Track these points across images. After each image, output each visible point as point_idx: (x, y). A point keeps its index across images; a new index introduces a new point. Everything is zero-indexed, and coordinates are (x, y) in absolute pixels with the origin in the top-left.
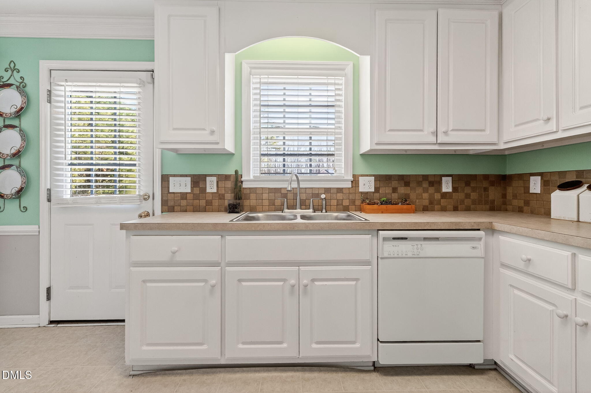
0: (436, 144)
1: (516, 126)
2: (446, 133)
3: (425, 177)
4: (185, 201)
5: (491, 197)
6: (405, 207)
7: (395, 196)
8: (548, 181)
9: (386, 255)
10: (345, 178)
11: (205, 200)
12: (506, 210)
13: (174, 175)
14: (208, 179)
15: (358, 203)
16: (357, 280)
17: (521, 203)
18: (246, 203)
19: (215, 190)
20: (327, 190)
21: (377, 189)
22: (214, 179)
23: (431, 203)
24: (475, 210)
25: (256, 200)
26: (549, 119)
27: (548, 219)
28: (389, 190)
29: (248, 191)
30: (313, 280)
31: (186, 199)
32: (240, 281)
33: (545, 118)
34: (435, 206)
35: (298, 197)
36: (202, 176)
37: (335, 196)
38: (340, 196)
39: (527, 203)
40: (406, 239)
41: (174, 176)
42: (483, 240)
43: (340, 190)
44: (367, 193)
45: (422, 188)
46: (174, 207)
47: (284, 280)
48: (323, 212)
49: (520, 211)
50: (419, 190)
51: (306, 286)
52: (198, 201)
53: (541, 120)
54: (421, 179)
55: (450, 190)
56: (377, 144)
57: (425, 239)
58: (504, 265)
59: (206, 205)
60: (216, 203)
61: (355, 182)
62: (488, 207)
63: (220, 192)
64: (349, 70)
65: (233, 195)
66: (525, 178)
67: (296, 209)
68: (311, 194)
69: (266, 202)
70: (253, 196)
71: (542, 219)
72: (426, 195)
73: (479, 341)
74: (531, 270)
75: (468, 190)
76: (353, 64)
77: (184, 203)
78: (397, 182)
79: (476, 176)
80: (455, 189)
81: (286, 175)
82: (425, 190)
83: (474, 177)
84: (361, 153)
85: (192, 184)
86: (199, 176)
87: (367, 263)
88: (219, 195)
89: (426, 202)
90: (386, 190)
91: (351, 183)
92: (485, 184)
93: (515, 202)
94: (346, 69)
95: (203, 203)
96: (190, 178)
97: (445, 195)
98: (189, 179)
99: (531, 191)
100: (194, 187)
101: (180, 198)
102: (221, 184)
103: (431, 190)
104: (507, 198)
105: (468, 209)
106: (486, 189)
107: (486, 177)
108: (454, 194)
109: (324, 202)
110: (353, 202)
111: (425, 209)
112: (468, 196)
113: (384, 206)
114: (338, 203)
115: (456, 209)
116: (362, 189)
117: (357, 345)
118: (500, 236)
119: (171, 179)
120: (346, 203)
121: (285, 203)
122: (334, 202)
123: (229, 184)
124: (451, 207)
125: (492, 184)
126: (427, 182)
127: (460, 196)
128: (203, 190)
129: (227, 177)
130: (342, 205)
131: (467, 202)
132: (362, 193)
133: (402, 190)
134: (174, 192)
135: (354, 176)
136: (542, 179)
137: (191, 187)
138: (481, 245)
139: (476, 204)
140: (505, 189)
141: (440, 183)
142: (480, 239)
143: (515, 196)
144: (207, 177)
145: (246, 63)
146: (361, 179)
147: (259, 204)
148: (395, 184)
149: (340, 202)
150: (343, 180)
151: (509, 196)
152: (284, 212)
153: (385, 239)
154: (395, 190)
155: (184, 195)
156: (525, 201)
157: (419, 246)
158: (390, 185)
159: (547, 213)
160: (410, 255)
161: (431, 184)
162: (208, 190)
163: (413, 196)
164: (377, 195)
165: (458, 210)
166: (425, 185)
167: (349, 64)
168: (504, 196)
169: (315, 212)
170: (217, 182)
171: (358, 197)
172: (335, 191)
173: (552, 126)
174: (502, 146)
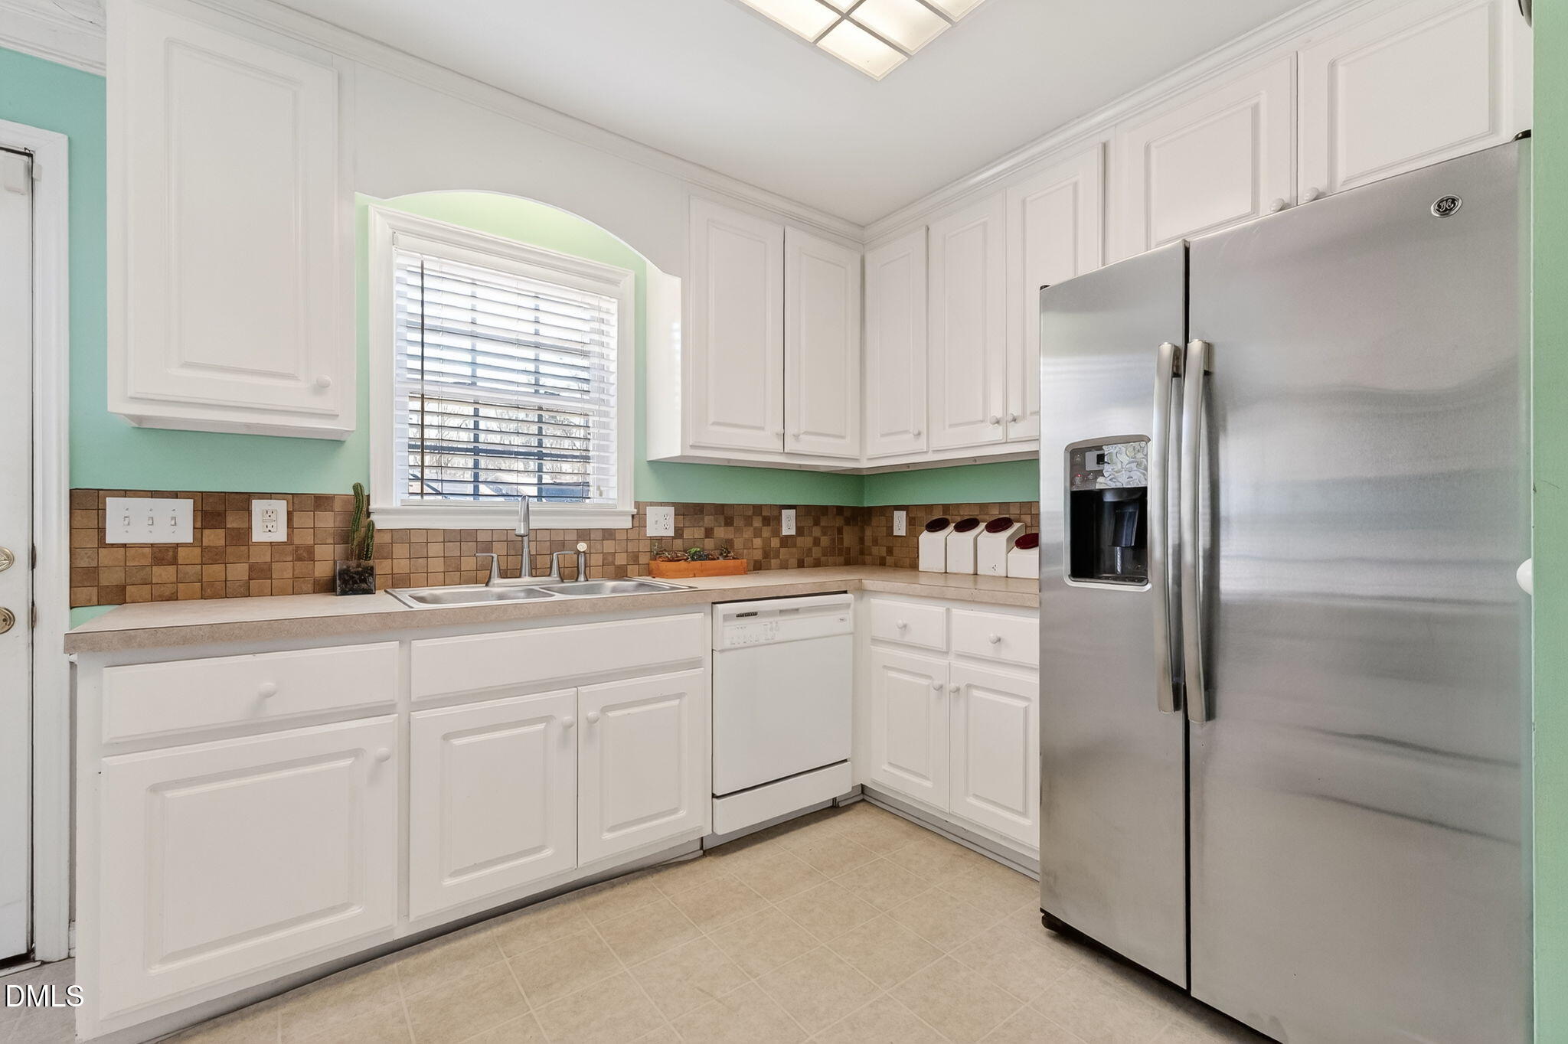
0: (784, 453)
1: (883, 436)
2: (796, 437)
3: (757, 509)
4: (172, 569)
5: (846, 543)
6: (731, 563)
7: (709, 544)
8: (914, 518)
9: (727, 644)
10: (620, 508)
11: (247, 565)
12: (864, 564)
13: (126, 491)
14: (257, 505)
15: (644, 559)
16: (680, 696)
17: (883, 551)
18: (381, 567)
19: (280, 535)
20: (584, 534)
21: (679, 532)
22: (281, 507)
23: (766, 555)
24: (826, 565)
25: (410, 558)
26: (919, 434)
27: (913, 573)
28: (699, 533)
29: (387, 538)
30: (605, 709)
31: (174, 561)
32: (447, 737)
33: (916, 432)
34: (772, 561)
35: (526, 550)
36: (233, 496)
37: (598, 546)
38: (609, 546)
39: (890, 551)
40: (755, 614)
41: (125, 493)
42: (852, 606)
43: (608, 534)
44: (660, 539)
45: (752, 528)
46: (122, 589)
47: (547, 719)
48: (579, 579)
49: (882, 564)
50: (748, 533)
51: (592, 722)
52: (219, 568)
53: (910, 433)
54: (750, 513)
55: (793, 532)
56: (692, 447)
57: (782, 612)
58: (875, 641)
59: (250, 579)
60: (284, 570)
61: (639, 518)
62: (842, 559)
63: (297, 541)
64: (628, 284)
65: (339, 548)
66: (887, 512)
67: (520, 577)
68: (548, 543)
69: (437, 565)
70: (400, 550)
71: (909, 573)
72: (758, 542)
73: (845, 761)
74: (907, 639)
75: (817, 532)
76: (636, 276)
77: (164, 574)
78: (713, 517)
79: (826, 507)
80: (800, 530)
81: (481, 498)
82: (757, 533)
83: (824, 510)
84: (648, 460)
85: (200, 519)
86: (224, 497)
87: (695, 664)
88: (298, 548)
89: (758, 555)
90: (693, 533)
91: (630, 518)
92: (839, 522)
93: (875, 550)
94: (622, 283)
95: (238, 572)
96: (192, 500)
97: (786, 541)
98: (187, 505)
99: (896, 533)
100: (203, 528)
101: (147, 561)
102: (303, 520)
103: (766, 532)
104: (866, 544)
105: (817, 564)
106: (840, 531)
107: (840, 510)
108: (799, 538)
109: (582, 560)
110: (635, 558)
111: (758, 567)
112: (816, 542)
113: (698, 564)
114: (605, 562)
115: (801, 565)
116: (652, 531)
117: (682, 814)
118: (872, 600)
119: (111, 503)
120: (621, 560)
121: (495, 564)
122: (597, 560)
123: (328, 521)
124: (793, 561)
125: (848, 522)
126: (760, 518)
127: (806, 541)
128: (242, 536)
129: (321, 502)
130: (614, 565)
131: (817, 552)
132: (651, 538)
133: (721, 533)
134: (125, 544)
135: (637, 505)
136: (907, 515)
137: (194, 528)
138: (849, 615)
139: (827, 556)
140: (862, 530)
141: (778, 519)
142: (848, 606)
143: (875, 542)
144: (253, 501)
145: (379, 213)
146: (650, 510)
147: (417, 569)
148: (708, 520)
149: (610, 558)
150: (613, 512)
151: (868, 542)
152: (491, 583)
153: (726, 618)
154: (709, 533)
155: (164, 554)
156: (888, 547)
157: (774, 625)
158: (701, 523)
159: (914, 566)
160: (762, 641)
161: (766, 521)
162: (258, 535)
163: (738, 543)
164: (679, 543)
165: (803, 567)
166: (757, 523)
167: (627, 276)
168: (862, 540)
169: (562, 581)
170: (290, 514)
171: (644, 546)
172: (599, 536)
173: (922, 445)
174: (865, 464)
